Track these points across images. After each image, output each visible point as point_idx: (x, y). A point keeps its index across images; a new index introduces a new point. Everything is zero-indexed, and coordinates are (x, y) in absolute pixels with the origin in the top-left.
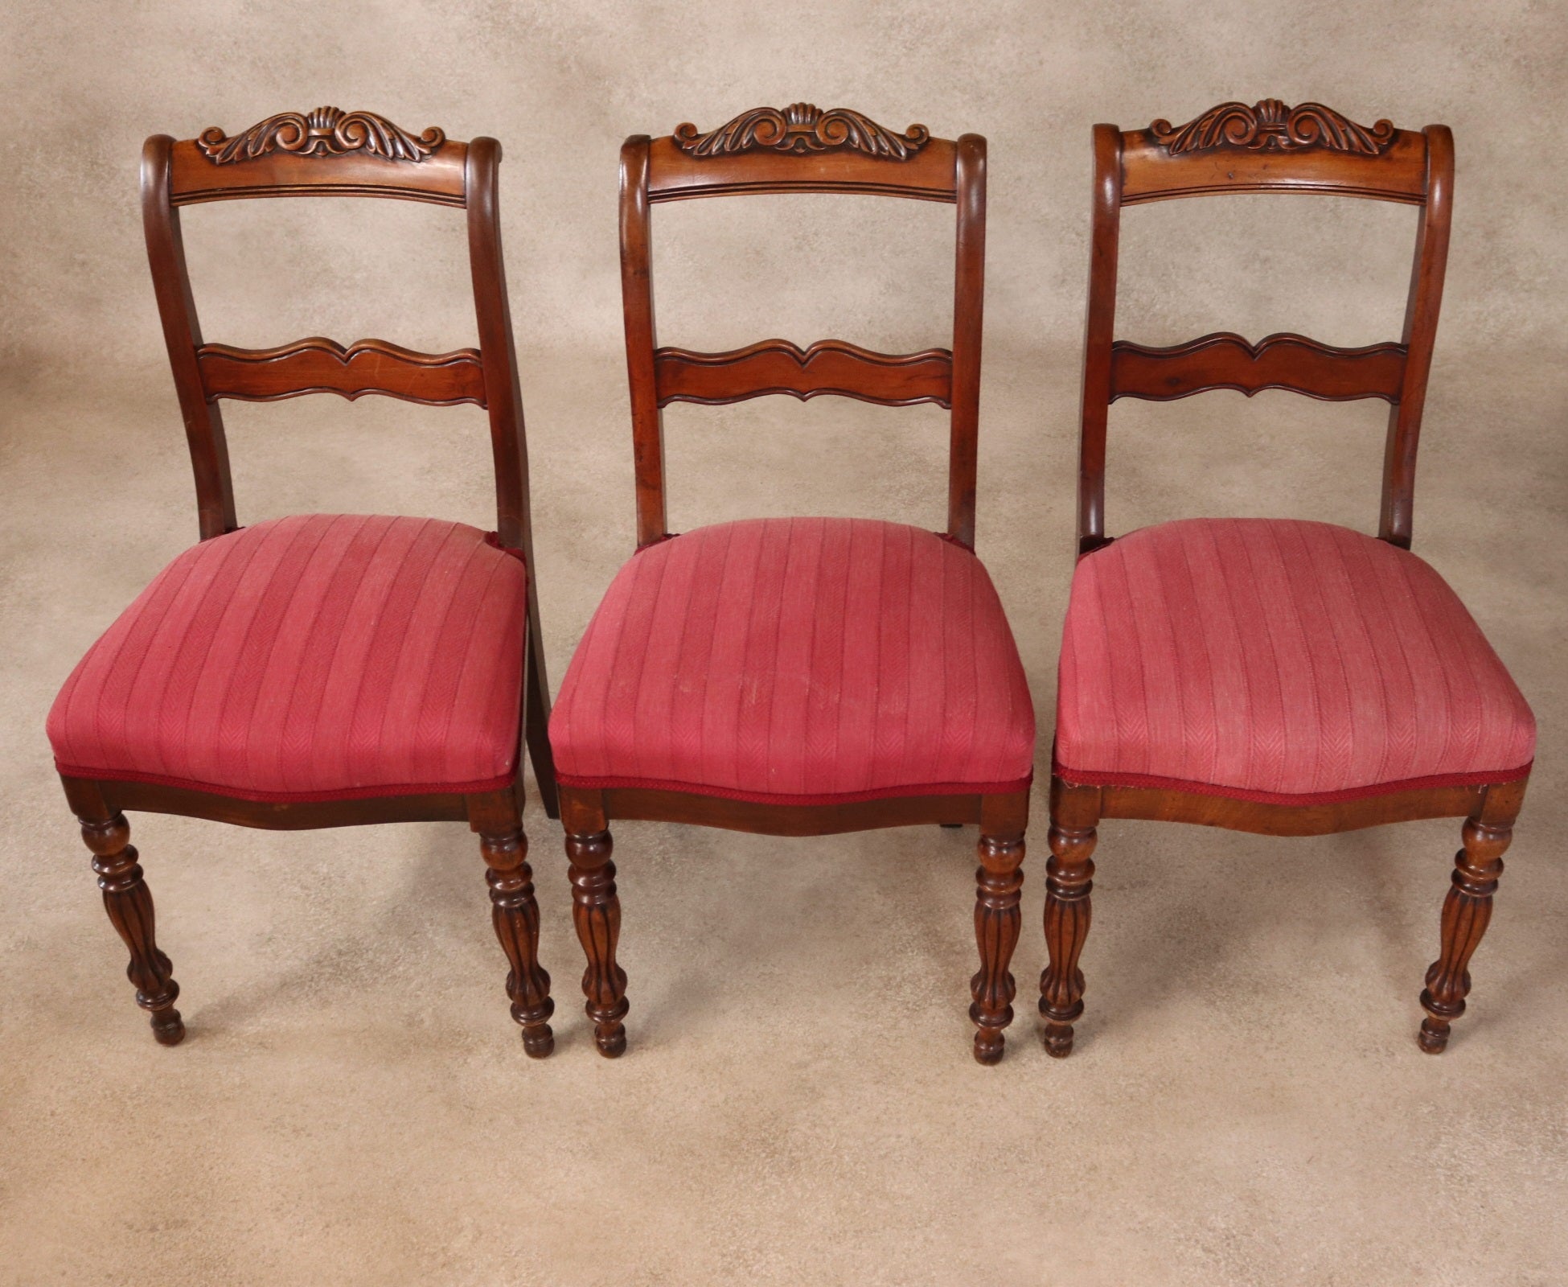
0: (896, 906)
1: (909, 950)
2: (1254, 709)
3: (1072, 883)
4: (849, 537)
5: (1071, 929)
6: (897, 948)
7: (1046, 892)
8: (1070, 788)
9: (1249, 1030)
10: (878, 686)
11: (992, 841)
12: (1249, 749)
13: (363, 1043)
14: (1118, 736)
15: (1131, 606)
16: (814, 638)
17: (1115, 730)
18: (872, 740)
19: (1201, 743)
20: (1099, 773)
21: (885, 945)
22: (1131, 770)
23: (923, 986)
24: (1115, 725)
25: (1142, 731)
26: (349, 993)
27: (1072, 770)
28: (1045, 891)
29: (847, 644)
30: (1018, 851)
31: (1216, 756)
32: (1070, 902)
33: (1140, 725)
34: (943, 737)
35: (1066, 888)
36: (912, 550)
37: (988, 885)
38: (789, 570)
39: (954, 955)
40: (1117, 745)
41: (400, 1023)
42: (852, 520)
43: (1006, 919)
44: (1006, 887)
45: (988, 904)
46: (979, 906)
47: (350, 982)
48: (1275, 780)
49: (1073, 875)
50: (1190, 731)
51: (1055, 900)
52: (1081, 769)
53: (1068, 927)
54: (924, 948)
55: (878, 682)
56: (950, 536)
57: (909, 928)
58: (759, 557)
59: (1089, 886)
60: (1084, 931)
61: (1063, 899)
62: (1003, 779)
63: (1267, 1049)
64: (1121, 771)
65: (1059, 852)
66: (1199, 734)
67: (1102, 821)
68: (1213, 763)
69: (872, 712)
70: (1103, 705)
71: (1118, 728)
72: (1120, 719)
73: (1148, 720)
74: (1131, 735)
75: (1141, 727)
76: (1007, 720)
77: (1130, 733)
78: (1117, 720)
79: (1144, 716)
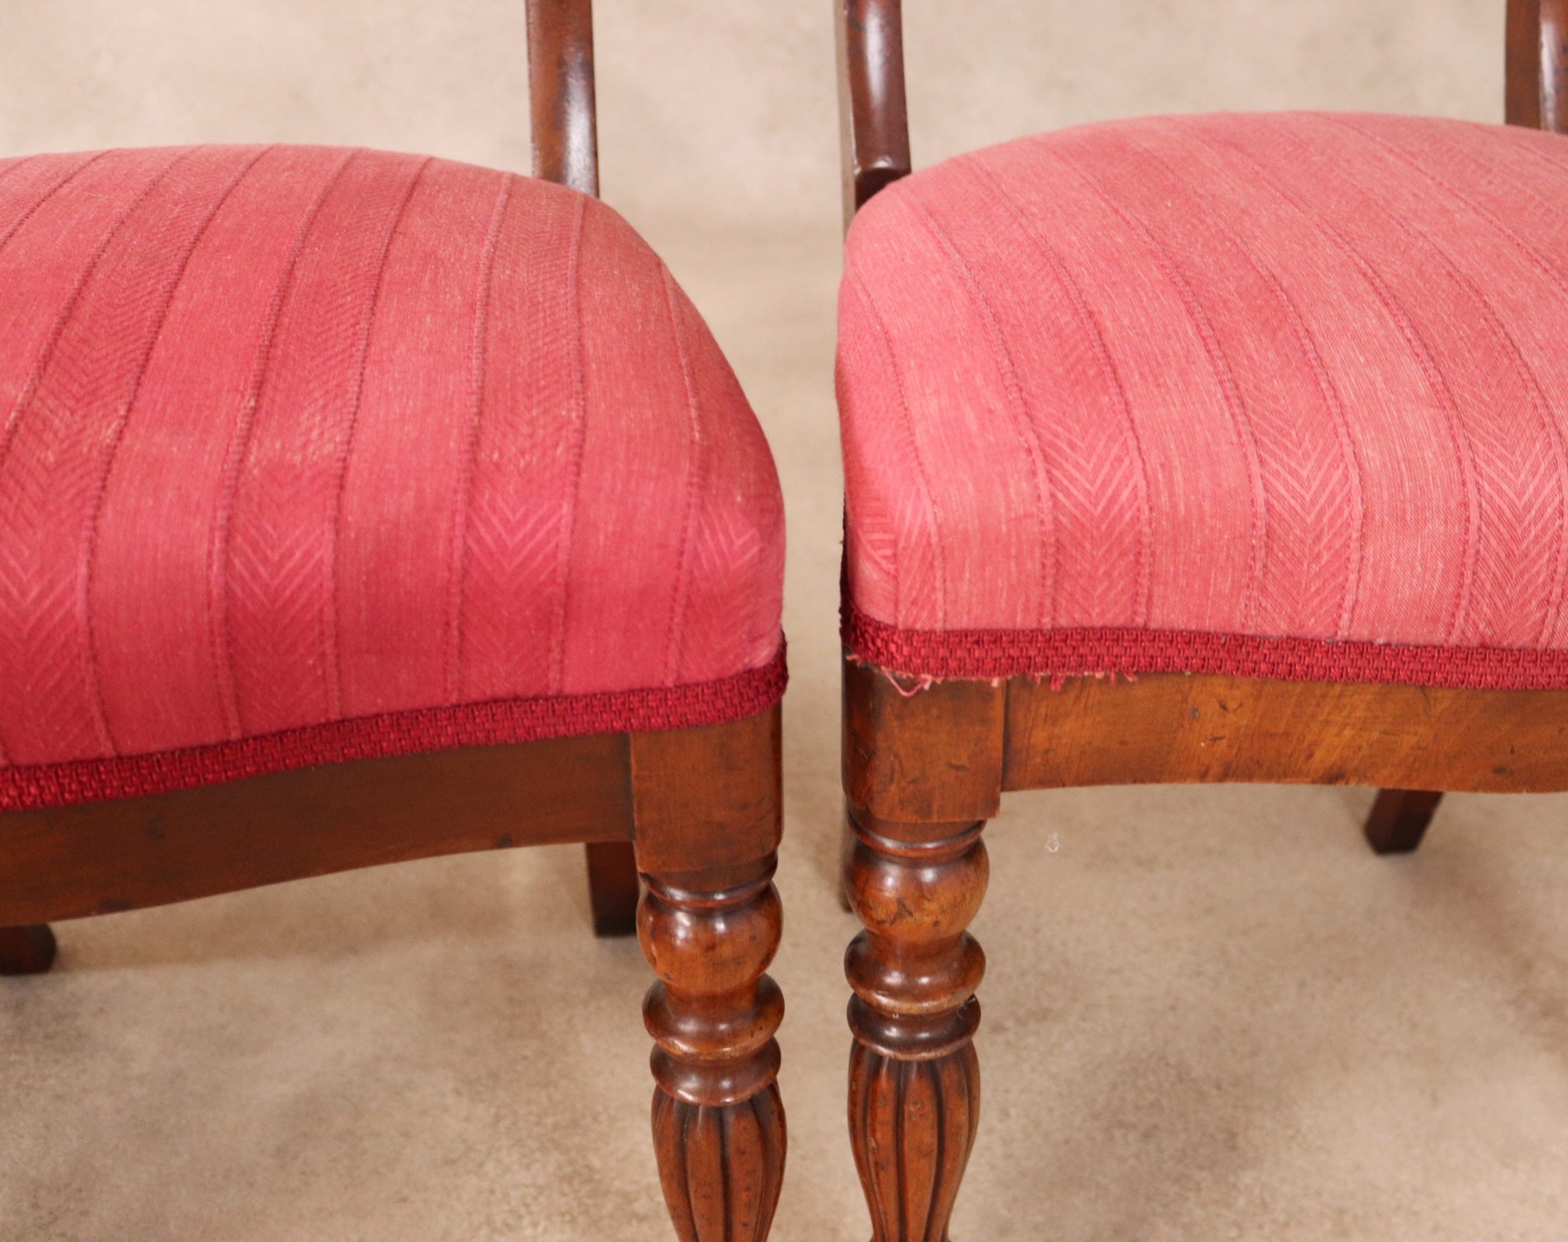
0: (498, 1119)
1: (526, 1221)
2: (1455, 389)
3: (926, 1005)
5: (929, 1138)
6: (498, 1220)
7: (849, 1036)
8: (904, 694)
10: (258, 396)
11: (678, 895)
12: (1465, 505)
14: (1053, 496)
17: (1042, 476)
18: (218, 545)
19: (1313, 503)
20: (996, 637)
21: (470, 1214)
22: (1096, 618)
24: (1040, 464)
25: (1126, 478)
27: (910, 633)
28: (847, 1036)
30: (760, 923)
31: (1363, 536)
32: (921, 1064)
33: (1119, 460)
34: (469, 525)
35: (910, 1022)
37: (679, 1035)
39: (634, 1222)
40: (1049, 527)
43: (740, 1131)
44: (733, 1036)
45: (688, 1090)
46: (662, 1101)
48: (1540, 605)
49: (925, 980)
50: (1274, 465)
51: (880, 1058)
52: (939, 627)
53: (921, 1133)
54: (562, 1215)
55: (260, 386)
57: (528, 1167)
59: (969, 1016)
60: (963, 1140)
61: (901, 1056)
62: (692, 675)
64: (1063, 622)
65: (880, 914)
66: (1304, 473)
67: (1006, 799)
68: (1354, 565)
69: (224, 461)
70: (991, 411)
71: (1048, 472)
72: (1052, 445)
73: (1139, 442)
74: (1093, 491)
75: (1120, 465)
76: (686, 465)
77: (1088, 486)
78: (1043, 450)
79: (1125, 434)
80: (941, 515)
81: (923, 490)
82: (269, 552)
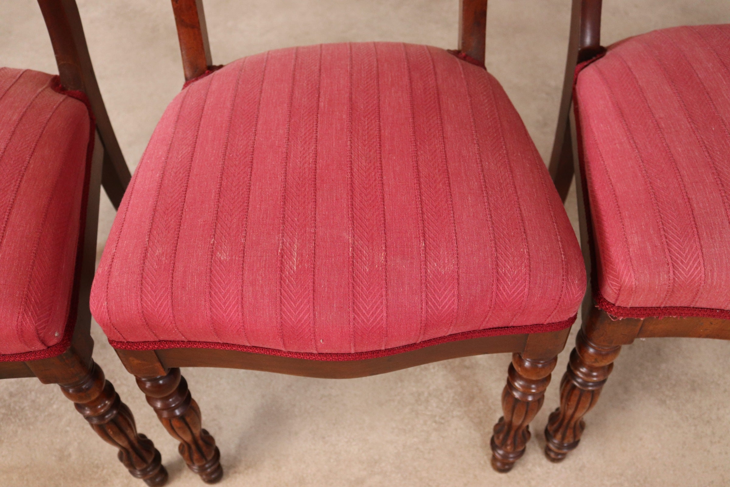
3: (594, 379)
4: (375, 64)
8: (612, 319)
9: (696, 426)
10: (425, 240)
11: (529, 360)
13: (25, 478)
14: (674, 279)
15: (658, 126)
16: (352, 184)
17: (671, 273)
20: (645, 309)
22: (679, 305)
23: (445, 400)
24: (671, 269)
25: (698, 274)
26: (17, 431)
27: (619, 307)
29: (386, 189)
32: (588, 390)
33: (697, 268)
34: (497, 295)
35: (587, 381)
36: (436, 74)
38: (322, 104)
40: (671, 287)
41: (54, 458)
42: (375, 44)
44: (537, 388)
47: (18, 421)
51: (576, 386)
52: (628, 307)
55: (424, 235)
56: (463, 54)
58: (293, 92)
61: (582, 388)
62: (552, 322)
63: (711, 442)
64: (668, 305)
67: (638, 339)
69: (421, 273)
70: (656, 247)
71: (674, 272)
72: (675, 262)
73: (704, 262)
74: (687, 277)
75: (697, 269)
76: (561, 271)
77: (685, 276)
78: (672, 264)
79: (700, 258)
80: (637, 283)
81: (633, 275)
82: (438, 307)
